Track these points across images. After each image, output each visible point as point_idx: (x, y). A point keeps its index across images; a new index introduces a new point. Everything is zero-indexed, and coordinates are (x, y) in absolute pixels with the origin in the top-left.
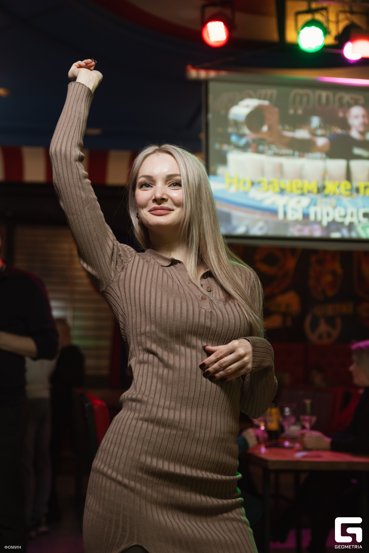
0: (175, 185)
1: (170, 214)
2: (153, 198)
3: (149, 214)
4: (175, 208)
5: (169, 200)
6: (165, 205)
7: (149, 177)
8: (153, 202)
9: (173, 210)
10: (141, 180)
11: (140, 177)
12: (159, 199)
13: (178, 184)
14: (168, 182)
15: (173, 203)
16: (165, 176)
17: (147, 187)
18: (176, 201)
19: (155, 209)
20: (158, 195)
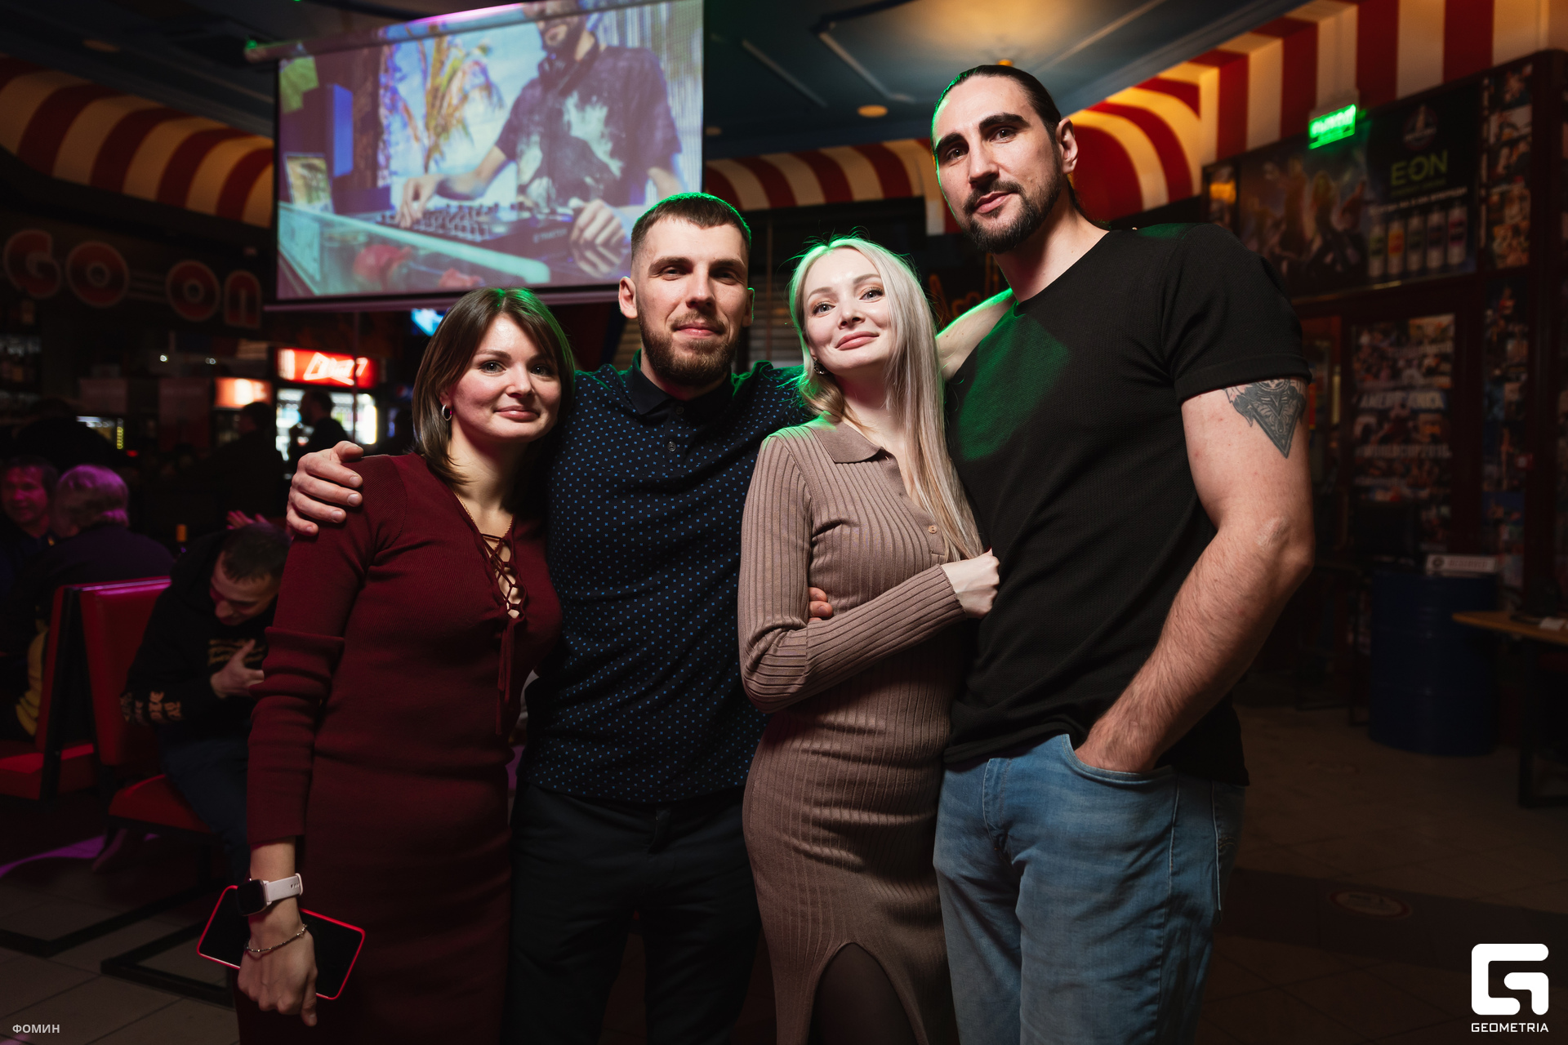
0: (871, 296)
1: (874, 343)
2: (840, 321)
3: (837, 351)
4: (879, 330)
5: (868, 321)
6: (860, 328)
7: (825, 291)
8: (840, 329)
9: (877, 335)
10: (812, 300)
11: (810, 296)
12: (849, 320)
13: (877, 292)
14: (859, 291)
15: (874, 324)
16: (851, 282)
17: (825, 309)
18: (880, 320)
19: (846, 340)
20: (848, 314)
